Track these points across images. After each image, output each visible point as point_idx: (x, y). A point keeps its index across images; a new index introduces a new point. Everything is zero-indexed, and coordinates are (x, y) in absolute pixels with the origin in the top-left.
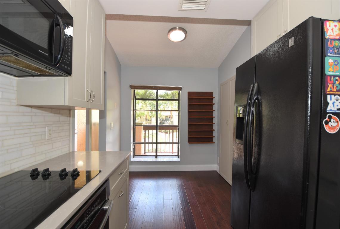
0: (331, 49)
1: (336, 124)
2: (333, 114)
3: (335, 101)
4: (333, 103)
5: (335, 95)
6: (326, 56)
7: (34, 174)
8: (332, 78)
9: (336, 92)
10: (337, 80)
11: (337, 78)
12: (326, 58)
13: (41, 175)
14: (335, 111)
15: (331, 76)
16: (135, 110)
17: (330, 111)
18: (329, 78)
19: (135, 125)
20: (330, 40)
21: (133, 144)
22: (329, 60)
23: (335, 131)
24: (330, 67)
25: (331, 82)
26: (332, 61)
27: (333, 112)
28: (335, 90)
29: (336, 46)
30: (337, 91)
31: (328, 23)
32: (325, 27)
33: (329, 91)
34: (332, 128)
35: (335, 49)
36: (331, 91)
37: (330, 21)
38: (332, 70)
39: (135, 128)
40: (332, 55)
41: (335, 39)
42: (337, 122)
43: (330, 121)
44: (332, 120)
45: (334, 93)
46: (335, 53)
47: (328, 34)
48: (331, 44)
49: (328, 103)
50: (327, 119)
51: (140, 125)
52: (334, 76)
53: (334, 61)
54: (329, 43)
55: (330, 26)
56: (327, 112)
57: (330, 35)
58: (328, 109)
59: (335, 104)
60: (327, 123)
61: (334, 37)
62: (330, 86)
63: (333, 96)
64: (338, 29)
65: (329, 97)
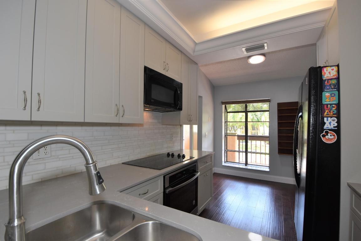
0: (328, 86)
1: (333, 137)
2: (330, 130)
3: (332, 121)
4: (330, 123)
5: (331, 117)
6: (323, 92)
7: (168, 155)
8: (329, 106)
9: (332, 115)
10: (334, 107)
11: (334, 106)
12: (323, 93)
13: (171, 155)
14: (332, 128)
15: (327, 105)
16: (226, 122)
17: (327, 128)
18: (325, 106)
19: (227, 134)
20: (327, 80)
21: (225, 151)
22: (325, 94)
23: (332, 142)
24: (327, 99)
25: (327, 109)
26: (329, 94)
27: (330, 128)
28: (332, 114)
29: (332, 83)
30: (334, 114)
31: (325, 69)
32: (322, 72)
33: (326, 115)
34: (329, 139)
35: (332, 85)
36: (327, 115)
37: (327, 67)
38: (329, 101)
39: (227, 137)
40: (329, 90)
41: (331, 79)
42: (334, 136)
43: (327, 135)
44: (329, 134)
45: (331, 116)
46: (332, 88)
47: (325, 76)
48: (328, 83)
49: (325, 123)
50: (324, 133)
51: (234, 135)
52: (331, 105)
53: (331, 94)
54: (326, 82)
55: (327, 71)
56: (324, 128)
57: (328, 77)
58: (325, 127)
59: (332, 124)
60: (324, 136)
61: (331, 78)
62: (327, 111)
63: (329, 118)
64: (335, 71)
65: (325, 119)
